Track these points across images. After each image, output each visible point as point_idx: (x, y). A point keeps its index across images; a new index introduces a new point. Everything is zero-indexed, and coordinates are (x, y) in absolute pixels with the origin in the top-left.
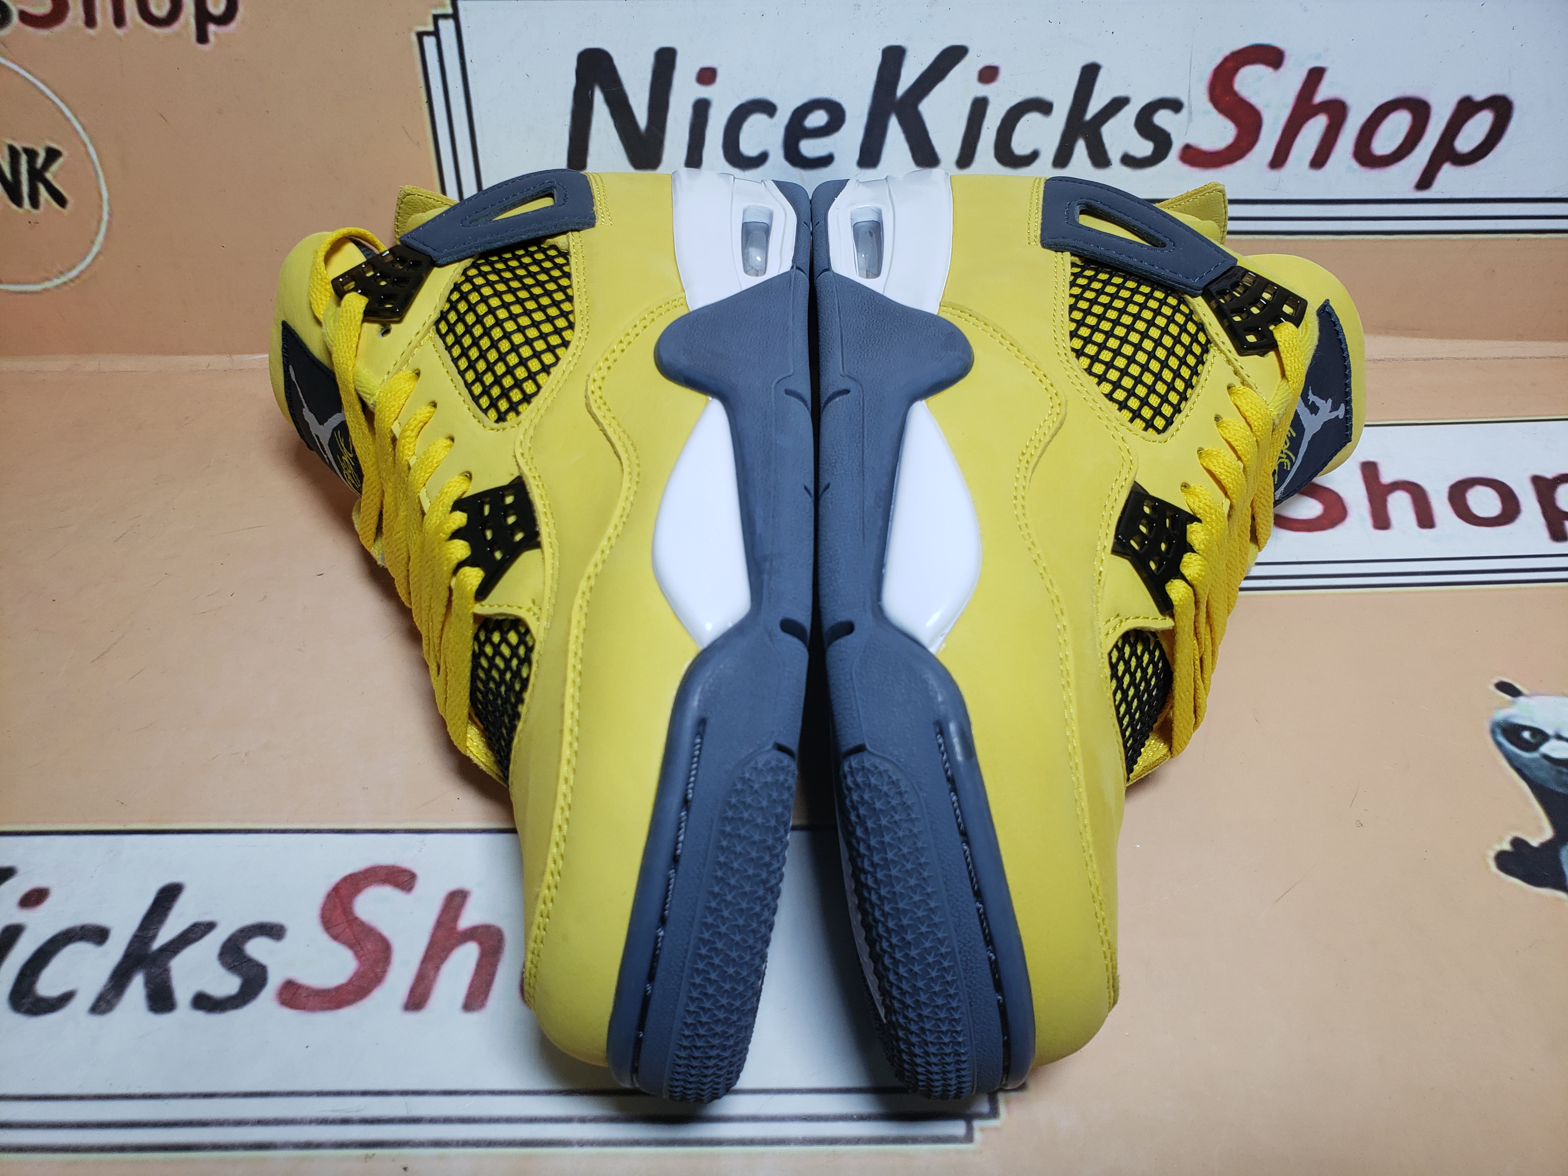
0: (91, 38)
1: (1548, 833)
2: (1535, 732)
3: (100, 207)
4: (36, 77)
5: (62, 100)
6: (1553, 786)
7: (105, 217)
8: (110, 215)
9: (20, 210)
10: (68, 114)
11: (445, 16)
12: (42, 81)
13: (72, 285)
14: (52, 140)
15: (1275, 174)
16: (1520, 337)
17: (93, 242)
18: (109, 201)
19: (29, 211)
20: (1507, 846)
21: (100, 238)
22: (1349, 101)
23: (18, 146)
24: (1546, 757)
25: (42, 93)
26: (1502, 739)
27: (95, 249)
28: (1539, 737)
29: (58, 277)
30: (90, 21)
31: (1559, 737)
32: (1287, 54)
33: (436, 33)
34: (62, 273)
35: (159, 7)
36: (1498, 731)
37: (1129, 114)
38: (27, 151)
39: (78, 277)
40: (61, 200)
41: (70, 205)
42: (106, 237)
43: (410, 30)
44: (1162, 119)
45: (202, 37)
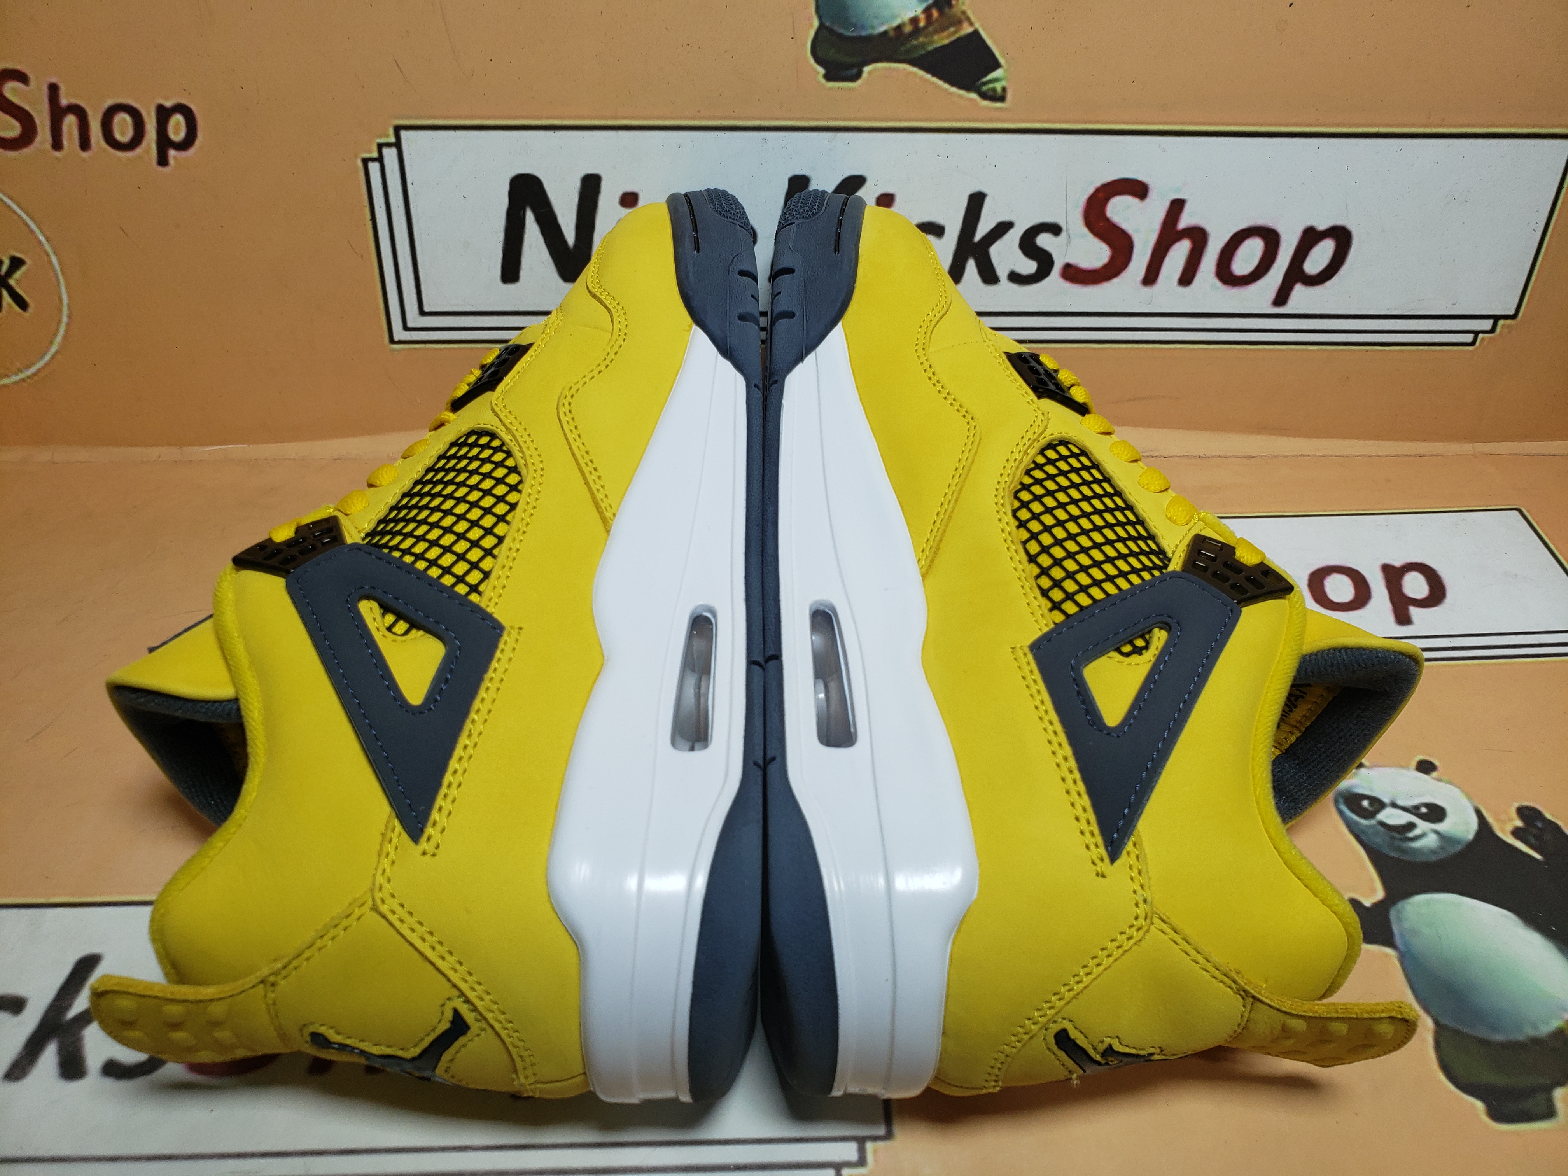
0: (57, 159)
1: (1380, 894)
2: (1374, 800)
3: (61, 311)
5: (28, 215)
6: (1386, 850)
7: (65, 319)
8: (70, 317)
10: (33, 226)
11: (389, 145)
13: (29, 382)
14: (16, 250)
15: (1147, 290)
16: (1377, 437)
17: (51, 343)
18: (69, 306)
21: (59, 338)
22: (1209, 228)
24: (1382, 824)
25: (9, 207)
26: (1344, 808)
27: (53, 349)
28: (1376, 806)
29: (16, 374)
30: (57, 145)
31: (1394, 805)
32: (1151, 186)
33: (380, 159)
34: (20, 370)
35: (123, 134)
36: (1341, 800)
37: (1013, 237)
39: (35, 374)
40: (22, 304)
41: (31, 310)
42: (65, 338)
43: (356, 156)
44: (1044, 240)
45: (163, 161)
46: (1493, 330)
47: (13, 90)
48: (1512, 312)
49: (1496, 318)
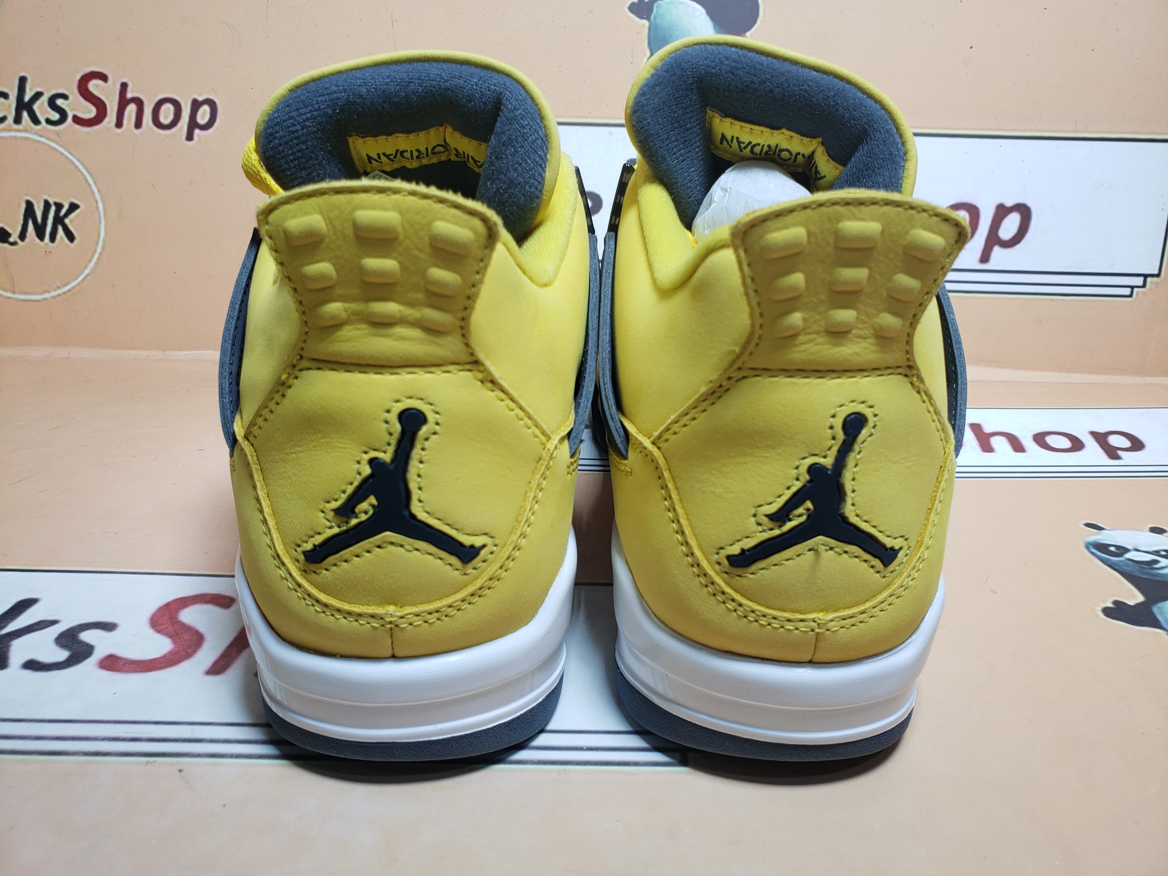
0: (118, 135)
2: (1119, 547)
3: (97, 243)
4: (74, 156)
5: (88, 172)
6: (1138, 575)
7: (99, 250)
8: (103, 248)
9: (41, 243)
10: (91, 181)
12: (79, 160)
13: (64, 296)
14: (75, 197)
16: (1068, 370)
17: (86, 267)
19: (47, 244)
20: (1110, 605)
21: (92, 264)
23: (51, 201)
24: (1130, 560)
25: (77, 167)
26: (1095, 551)
27: (86, 272)
28: (1122, 550)
29: (55, 290)
30: (119, 124)
31: (1137, 550)
34: (59, 288)
35: (166, 118)
36: (1091, 547)
38: (56, 204)
39: (69, 291)
40: (71, 237)
41: (76, 242)
42: (96, 264)
45: (190, 137)
46: (1144, 286)
47: (96, 86)
48: (1156, 272)
49: (1146, 276)
